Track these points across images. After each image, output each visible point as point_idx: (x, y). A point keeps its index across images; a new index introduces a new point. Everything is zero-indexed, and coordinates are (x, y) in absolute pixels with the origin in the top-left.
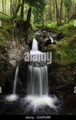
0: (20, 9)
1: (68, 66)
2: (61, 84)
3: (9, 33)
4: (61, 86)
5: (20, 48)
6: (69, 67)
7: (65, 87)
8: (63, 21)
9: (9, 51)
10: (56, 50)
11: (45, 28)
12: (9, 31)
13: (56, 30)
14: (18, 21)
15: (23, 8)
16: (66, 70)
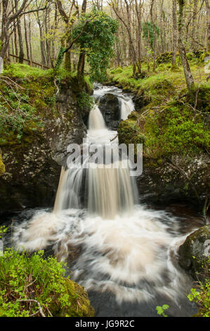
0: (64, 59)
1: (159, 158)
2: (147, 191)
3: (47, 104)
4: (147, 195)
5: (69, 130)
6: (160, 161)
7: (154, 196)
8: (144, 68)
9: (51, 139)
10: (135, 131)
11: (110, 82)
12: (47, 101)
13: (131, 86)
14: (62, 80)
15: (68, 58)
16: (156, 165)
